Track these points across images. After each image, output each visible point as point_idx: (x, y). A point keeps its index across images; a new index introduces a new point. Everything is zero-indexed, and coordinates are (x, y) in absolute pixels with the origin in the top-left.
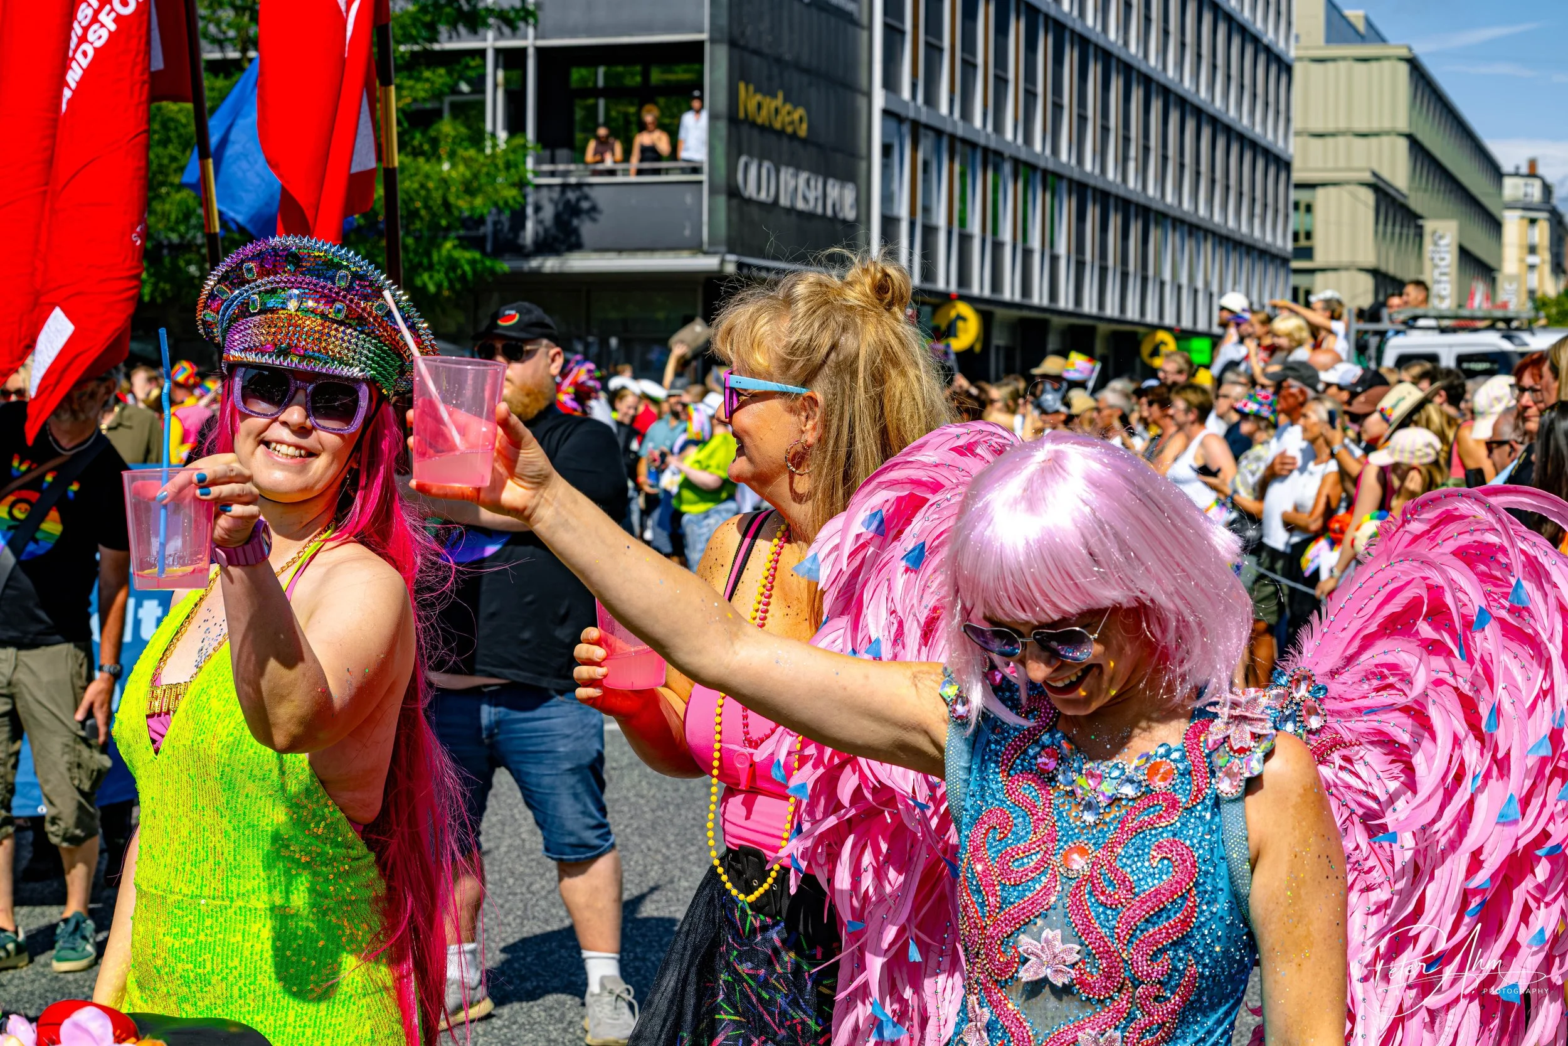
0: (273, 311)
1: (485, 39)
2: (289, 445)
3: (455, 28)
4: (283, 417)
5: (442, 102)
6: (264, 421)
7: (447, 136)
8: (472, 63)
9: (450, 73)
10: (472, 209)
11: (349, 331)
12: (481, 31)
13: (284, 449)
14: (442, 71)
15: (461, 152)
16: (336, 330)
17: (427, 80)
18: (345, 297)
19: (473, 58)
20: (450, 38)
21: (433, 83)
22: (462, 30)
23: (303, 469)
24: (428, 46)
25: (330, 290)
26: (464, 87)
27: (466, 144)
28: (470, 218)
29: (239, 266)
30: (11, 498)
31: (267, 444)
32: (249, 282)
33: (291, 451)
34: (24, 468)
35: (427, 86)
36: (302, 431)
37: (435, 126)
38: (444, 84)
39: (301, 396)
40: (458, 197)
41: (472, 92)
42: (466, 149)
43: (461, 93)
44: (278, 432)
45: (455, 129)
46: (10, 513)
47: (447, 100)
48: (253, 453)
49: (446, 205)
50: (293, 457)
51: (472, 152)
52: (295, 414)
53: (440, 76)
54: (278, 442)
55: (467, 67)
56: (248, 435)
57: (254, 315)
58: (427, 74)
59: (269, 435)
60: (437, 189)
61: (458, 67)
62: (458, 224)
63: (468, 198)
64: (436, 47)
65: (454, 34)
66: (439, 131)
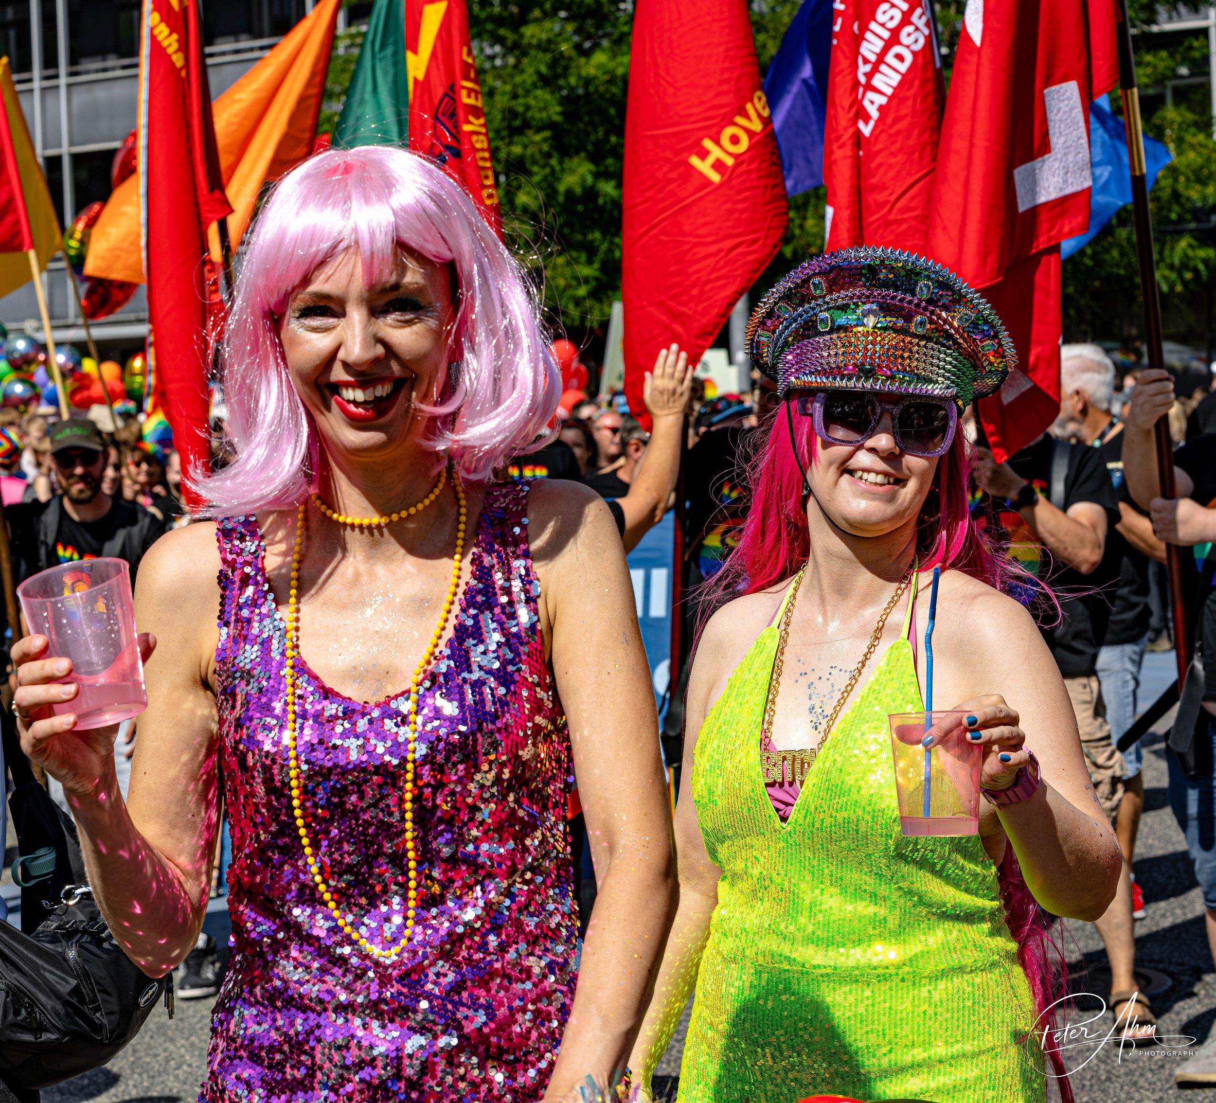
0: (845, 328)
1: (1207, 18)
2: (878, 473)
3: (1175, 9)
4: (870, 443)
5: (1165, 87)
6: (847, 449)
7: (1172, 122)
8: (1196, 44)
9: (1172, 55)
10: (1204, 198)
11: (930, 345)
12: (1203, 9)
13: (872, 477)
14: (1164, 54)
15: (1189, 138)
16: (918, 345)
17: (1148, 64)
18: (925, 309)
19: (1197, 38)
20: (1170, 19)
21: (1155, 67)
22: (1182, 9)
23: (891, 498)
24: (1146, 28)
25: (910, 302)
26: (1184, 71)
27: (1193, 130)
28: (1201, 209)
29: (806, 281)
30: (722, 527)
31: (851, 472)
32: (815, 298)
33: (880, 479)
34: (734, 495)
35: (1149, 70)
36: (891, 458)
37: (1160, 113)
38: (1166, 68)
39: (887, 420)
40: (1187, 188)
41: (1192, 75)
42: (1194, 135)
43: (1182, 77)
44: (863, 459)
45: (1180, 114)
46: (723, 542)
47: (1170, 84)
48: (836, 483)
49: (1176, 196)
50: (882, 485)
51: (1201, 137)
52: (883, 441)
53: (1162, 59)
54: (864, 470)
55: (1191, 48)
56: (830, 464)
57: (823, 334)
58: (1148, 58)
59: (853, 463)
60: (1165, 177)
61: (1181, 49)
62: (1189, 216)
63: (1198, 187)
64: (1155, 29)
65: (1174, 14)
66: (1164, 119)
